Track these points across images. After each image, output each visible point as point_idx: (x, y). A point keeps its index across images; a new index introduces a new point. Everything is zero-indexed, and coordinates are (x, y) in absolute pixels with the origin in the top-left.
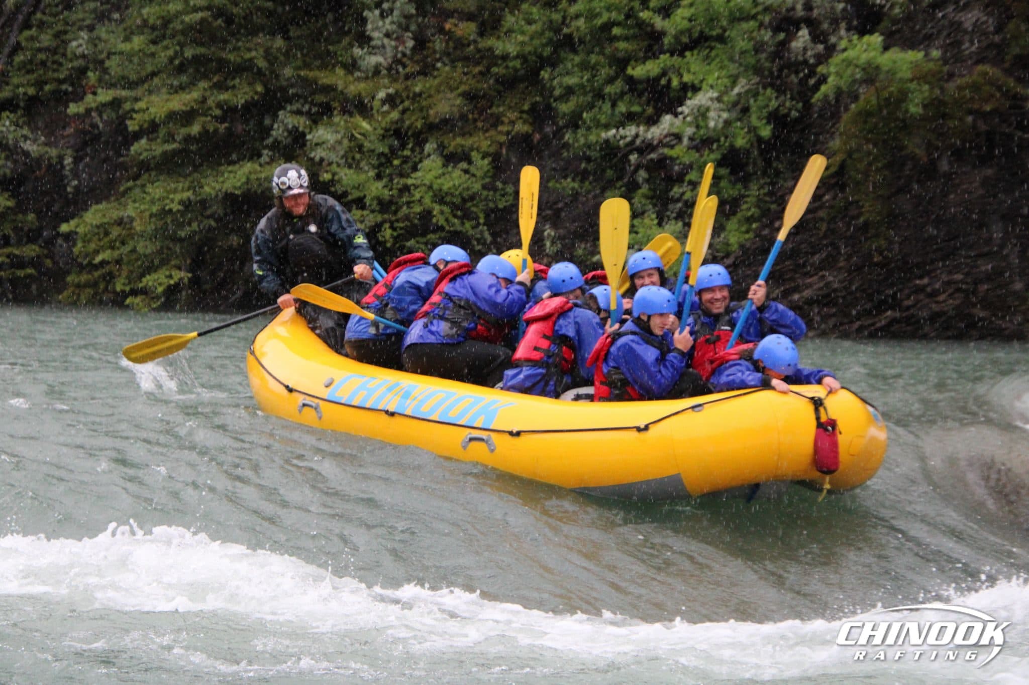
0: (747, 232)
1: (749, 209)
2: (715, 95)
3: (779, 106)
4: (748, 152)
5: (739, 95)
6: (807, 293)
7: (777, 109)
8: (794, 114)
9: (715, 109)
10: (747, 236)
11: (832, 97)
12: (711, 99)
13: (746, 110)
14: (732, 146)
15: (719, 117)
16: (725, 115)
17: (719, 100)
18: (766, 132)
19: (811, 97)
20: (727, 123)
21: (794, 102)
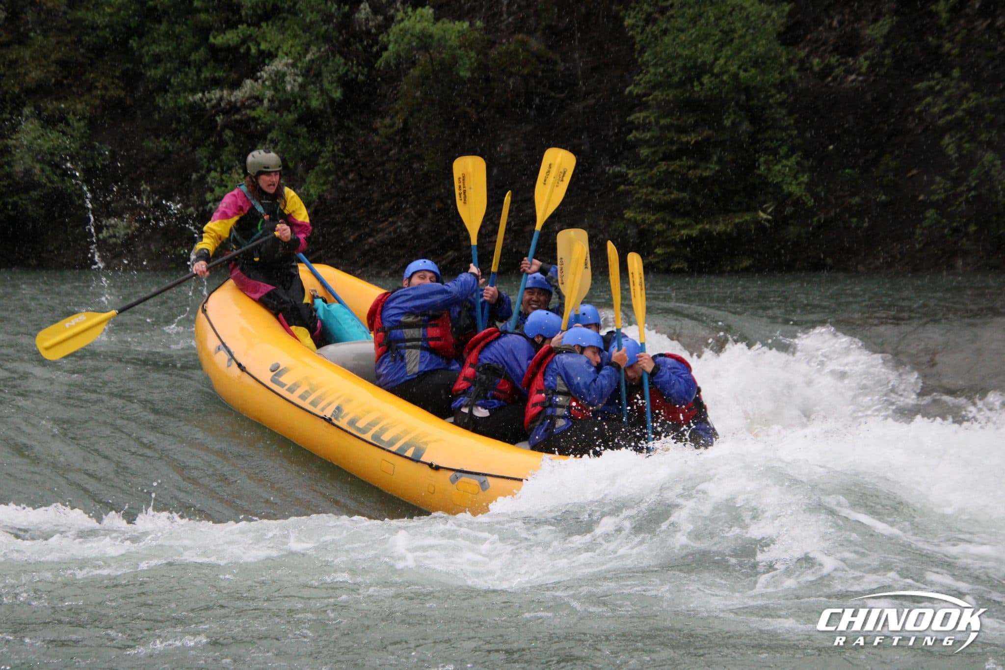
0: (324, 184)
1: (325, 163)
2: (290, 61)
3: (348, 71)
4: (322, 112)
5: (312, 61)
6: (380, 237)
7: (346, 74)
8: (361, 78)
9: (290, 74)
10: (325, 188)
11: (393, 62)
12: (287, 65)
13: (319, 75)
14: (308, 108)
15: (295, 81)
16: (300, 80)
17: (294, 65)
18: (337, 94)
19: (376, 62)
20: (302, 86)
21: (360, 68)
